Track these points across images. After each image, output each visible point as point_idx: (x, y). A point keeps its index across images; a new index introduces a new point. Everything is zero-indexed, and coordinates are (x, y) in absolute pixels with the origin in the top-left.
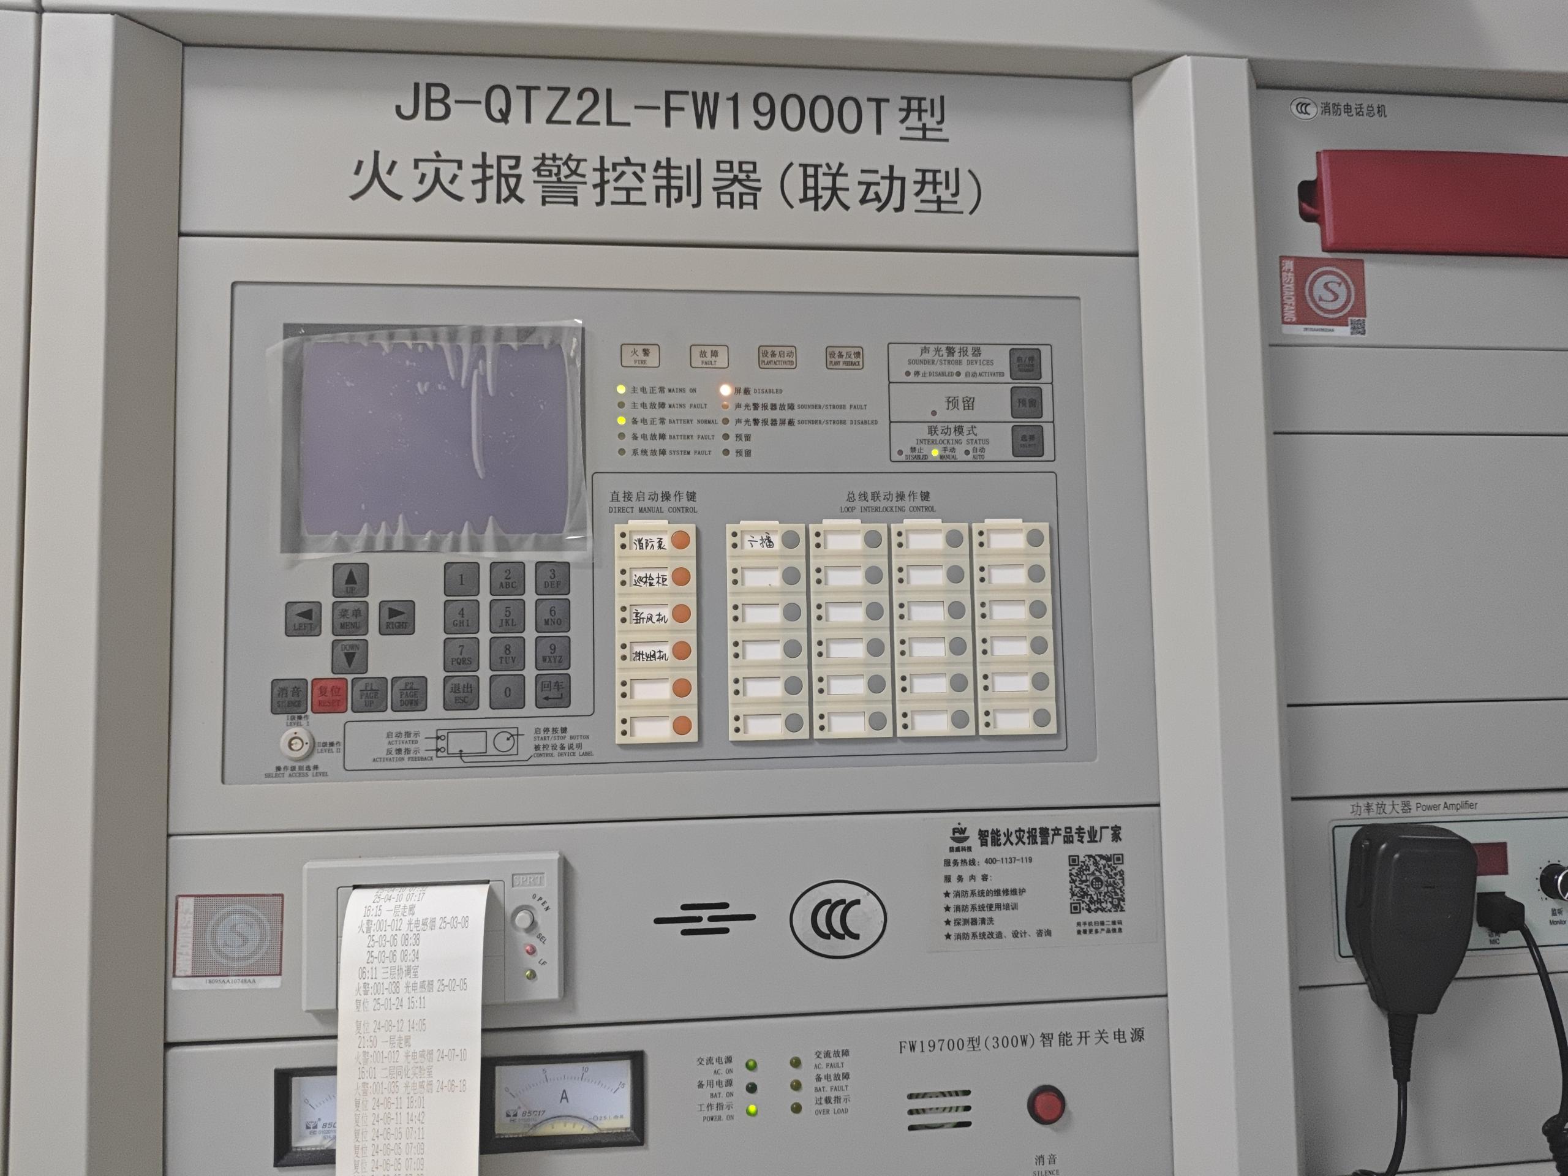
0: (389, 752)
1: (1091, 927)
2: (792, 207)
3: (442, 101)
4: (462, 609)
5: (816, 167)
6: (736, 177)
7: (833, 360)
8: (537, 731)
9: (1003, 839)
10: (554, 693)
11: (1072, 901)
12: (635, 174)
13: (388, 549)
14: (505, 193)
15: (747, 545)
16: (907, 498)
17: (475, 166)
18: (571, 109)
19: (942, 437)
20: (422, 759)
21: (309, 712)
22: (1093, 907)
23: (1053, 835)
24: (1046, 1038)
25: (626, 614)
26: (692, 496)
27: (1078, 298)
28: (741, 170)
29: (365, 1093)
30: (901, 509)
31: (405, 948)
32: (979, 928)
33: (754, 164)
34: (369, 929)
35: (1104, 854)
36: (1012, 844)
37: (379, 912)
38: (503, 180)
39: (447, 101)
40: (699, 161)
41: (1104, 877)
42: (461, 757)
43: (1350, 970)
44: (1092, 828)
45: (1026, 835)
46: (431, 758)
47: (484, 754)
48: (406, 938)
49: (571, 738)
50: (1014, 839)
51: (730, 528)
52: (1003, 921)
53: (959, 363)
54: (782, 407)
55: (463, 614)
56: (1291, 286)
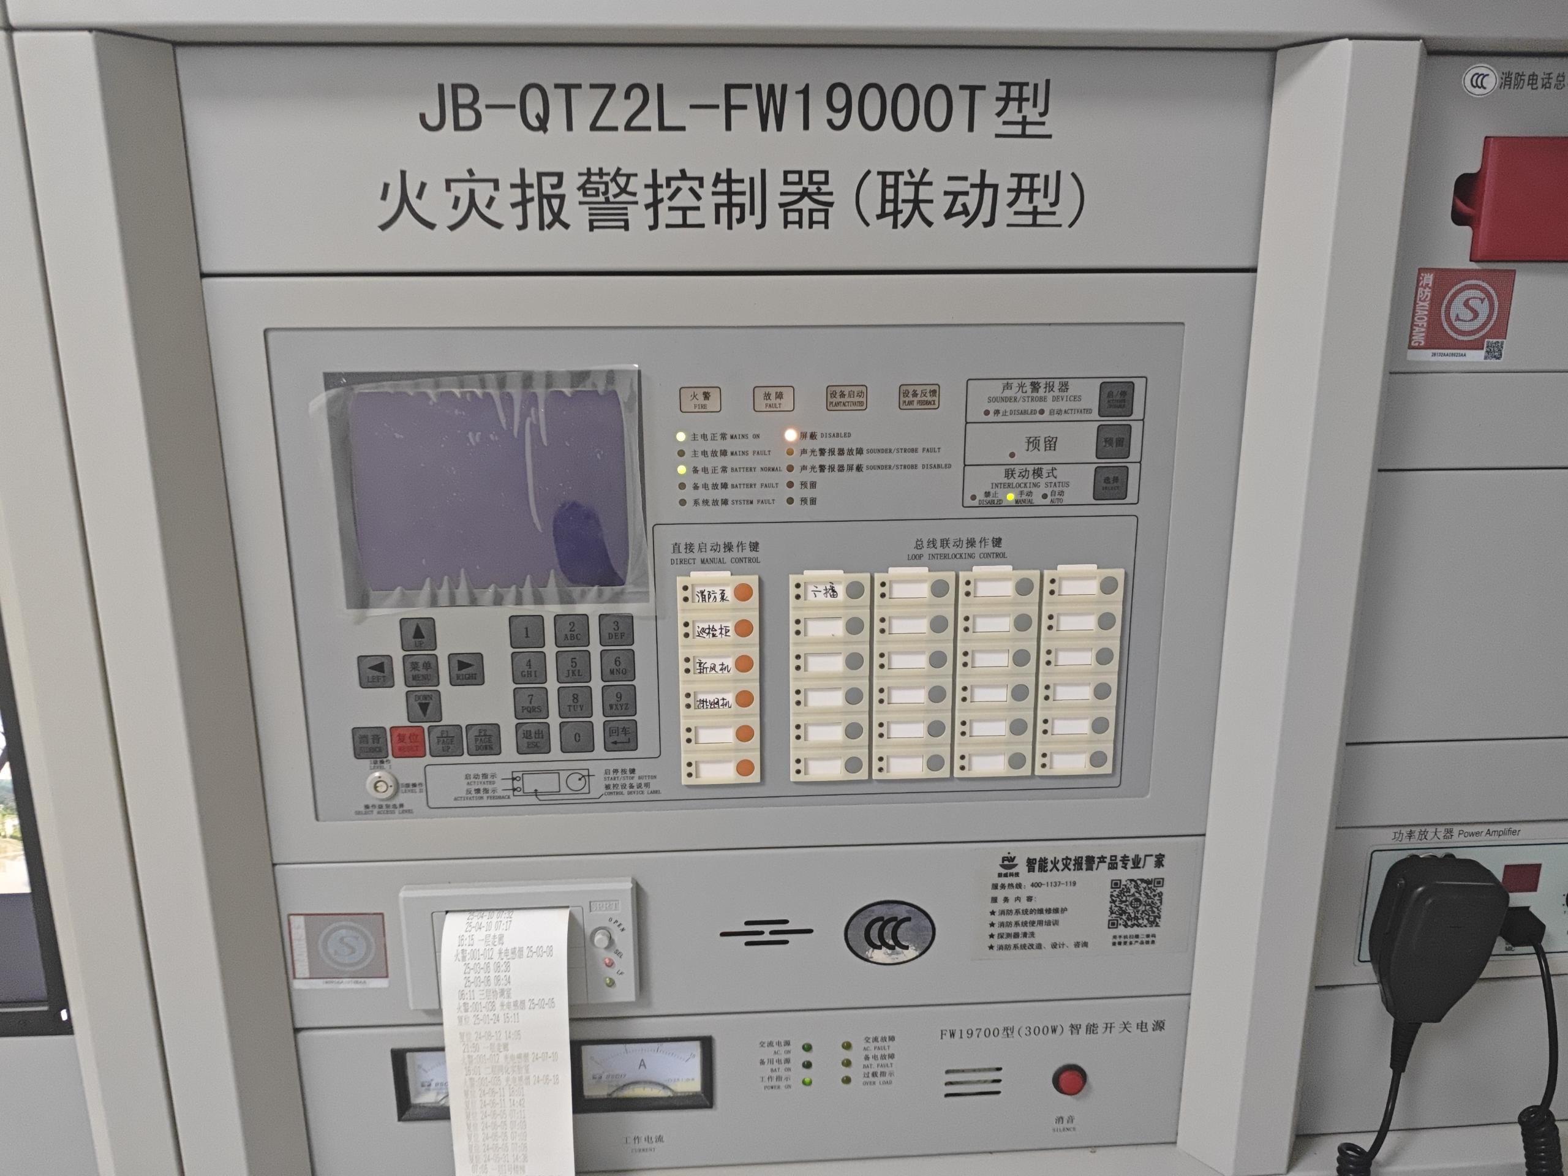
0: (469, 792)
1: (1126, 940)
2: (867, 224)
3: (470, 106)
4: (529, 661)
5: (897, 175)
6: (805, 189)
7: (907, 399)
8: (607, 772)
9: (1050, 866)
10: (622, 738)
11: (1110, 918)
12: (692, 190)
13: (453, 603)
14: (548, 217)
15: (811, 595)
16: (978, 544)
17: (513, 186)
18: (618, 112)
19: (1020, 480)
20: (500, 797)
21: (390, 757)
22: (1129, 923)
23: (1099, 862)
24: (1075, 1028)
25: (690, 665)
26: (755, 546)
27: (1183, 324)
28: (811, 182)
29: (472, 1085)
30: (971, 556)
31: (497, 974)
32: (1021, 941)
33: (826, 173)
34: (464, 958)
35: (1145, 879)
36: (1058, 870)
37: (471, 942)
38: (545, 201)
39: (476, 106)
40: (763, 172)
41: (1143, 898)
42: (536, 795)
43: (1367, 972)
44: (1137, 856)
45: (1073, 862)
46: (509, 797)
47: (558, 793)
48: (498, 966)
49: (640, 778)
50: (1060, 866)
51: (793, 579)
52: (1043, 935)
53: (1043, 399)
54: (850, 452)
55: (530, 665)
56: (1426, 304)
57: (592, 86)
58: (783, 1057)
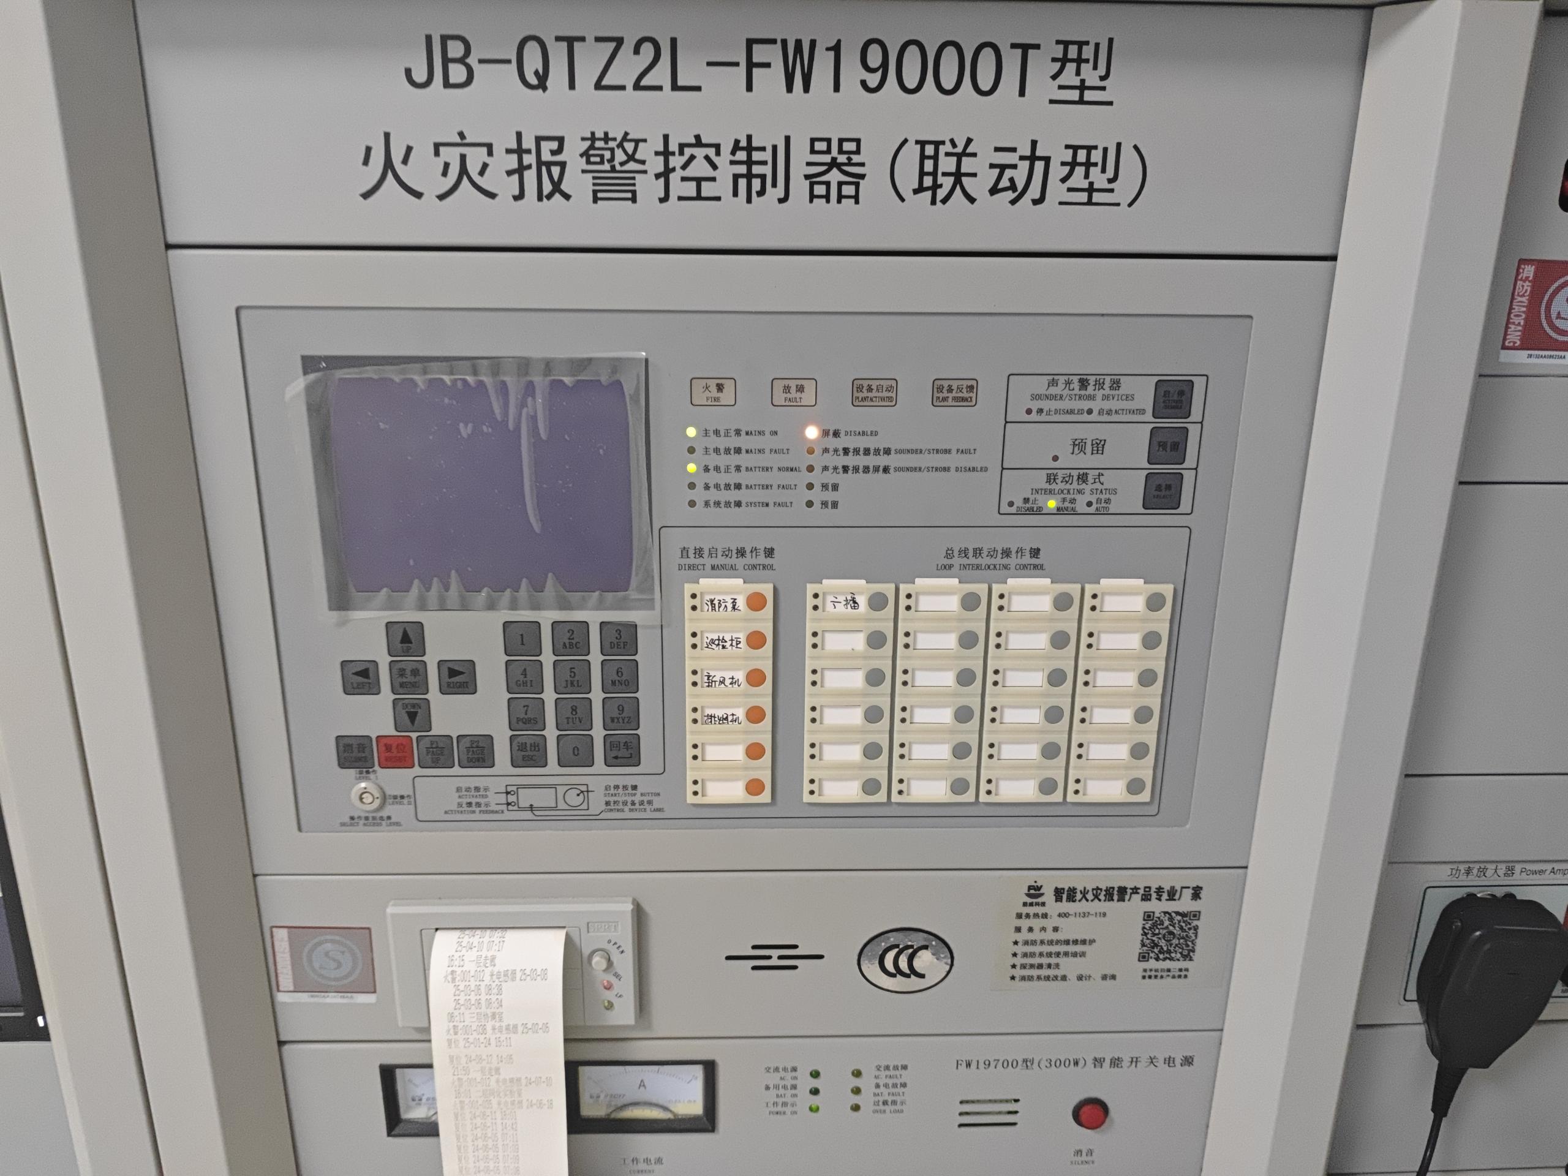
0: (460, 805)
1: (1157, 973)
2: (903, 200)
3: (462, 61)
4: (525, 670)
5: (937, 144)
6: (834, 159)
7: (941, 395)
8: (607, 788)
9: (1079, 896)
10: (623, 752)
11: (1141, 951)
12: (707, 158)
13: (443, 608)
14: (547, 187)
15: (829, 607)
16: (1014, 555)
17: (509, 151)
18: (625, 70)
19: (1062, 486)
20: (492, 812)
21: (377, 767)
22: (1161, 956)
23: (1131, 894)
24: (1098, 1062)
25: (696, 678)
26: (770, 552)
27: (1250, 317)
28: (841, 151)
29: (462, 1108)
30: (1006, 567)
31: (488, 997)
32: (1044, 972)
33: (858, 141)
34: (454, 980)
35: (1181, 911)
36: (1087, 900)
37: (462, 963)
38: (544, 169)
39: (468, 61)
40: (787, 139)
41: (1177, 931)
42: (532, 810)
43: (1413, 1011)
44: (1173, 888)
45: (1104, 893)
46: (503, 812)
47: (555, 808)
48: (489, 988)
49: (642, 795)
50: (1090, 896)
51: (811, 589)
52: (1069, 966)
53: (1091, 398)
54: (877, 452)
55: (526, 675)
56: (1524, 299)
57: (598, 39)
58: (789, 1083)
